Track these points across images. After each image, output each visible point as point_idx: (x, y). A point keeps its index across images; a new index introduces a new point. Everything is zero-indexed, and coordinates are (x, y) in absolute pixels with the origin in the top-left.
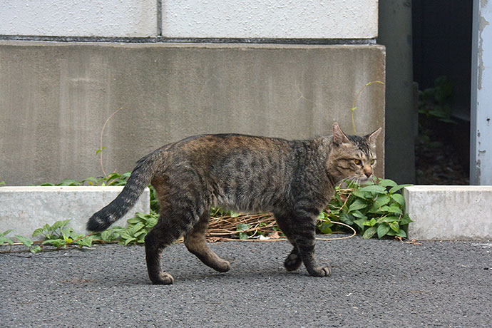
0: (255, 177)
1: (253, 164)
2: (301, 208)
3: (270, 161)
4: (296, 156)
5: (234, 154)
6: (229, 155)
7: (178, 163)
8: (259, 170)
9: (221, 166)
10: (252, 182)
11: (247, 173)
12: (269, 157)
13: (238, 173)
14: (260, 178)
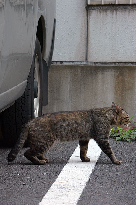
0: (68, 131)
1: (68, 125)
2: (101, 139)
3: (76, 123)
4: (92, 119)
5: (59, 122)
6: (57, 123)
7: (36, 128)
8: (70, 127)
9: (54, 127)
10: (67, 133)
11: (65, 129)
12: (76, 121)
13: (61, 130)
14: (71, 131)
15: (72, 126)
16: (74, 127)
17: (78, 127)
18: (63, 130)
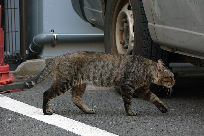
15: (108, 67)
16: (109, 68)
17: (113, 70)
18: (96, 70)
